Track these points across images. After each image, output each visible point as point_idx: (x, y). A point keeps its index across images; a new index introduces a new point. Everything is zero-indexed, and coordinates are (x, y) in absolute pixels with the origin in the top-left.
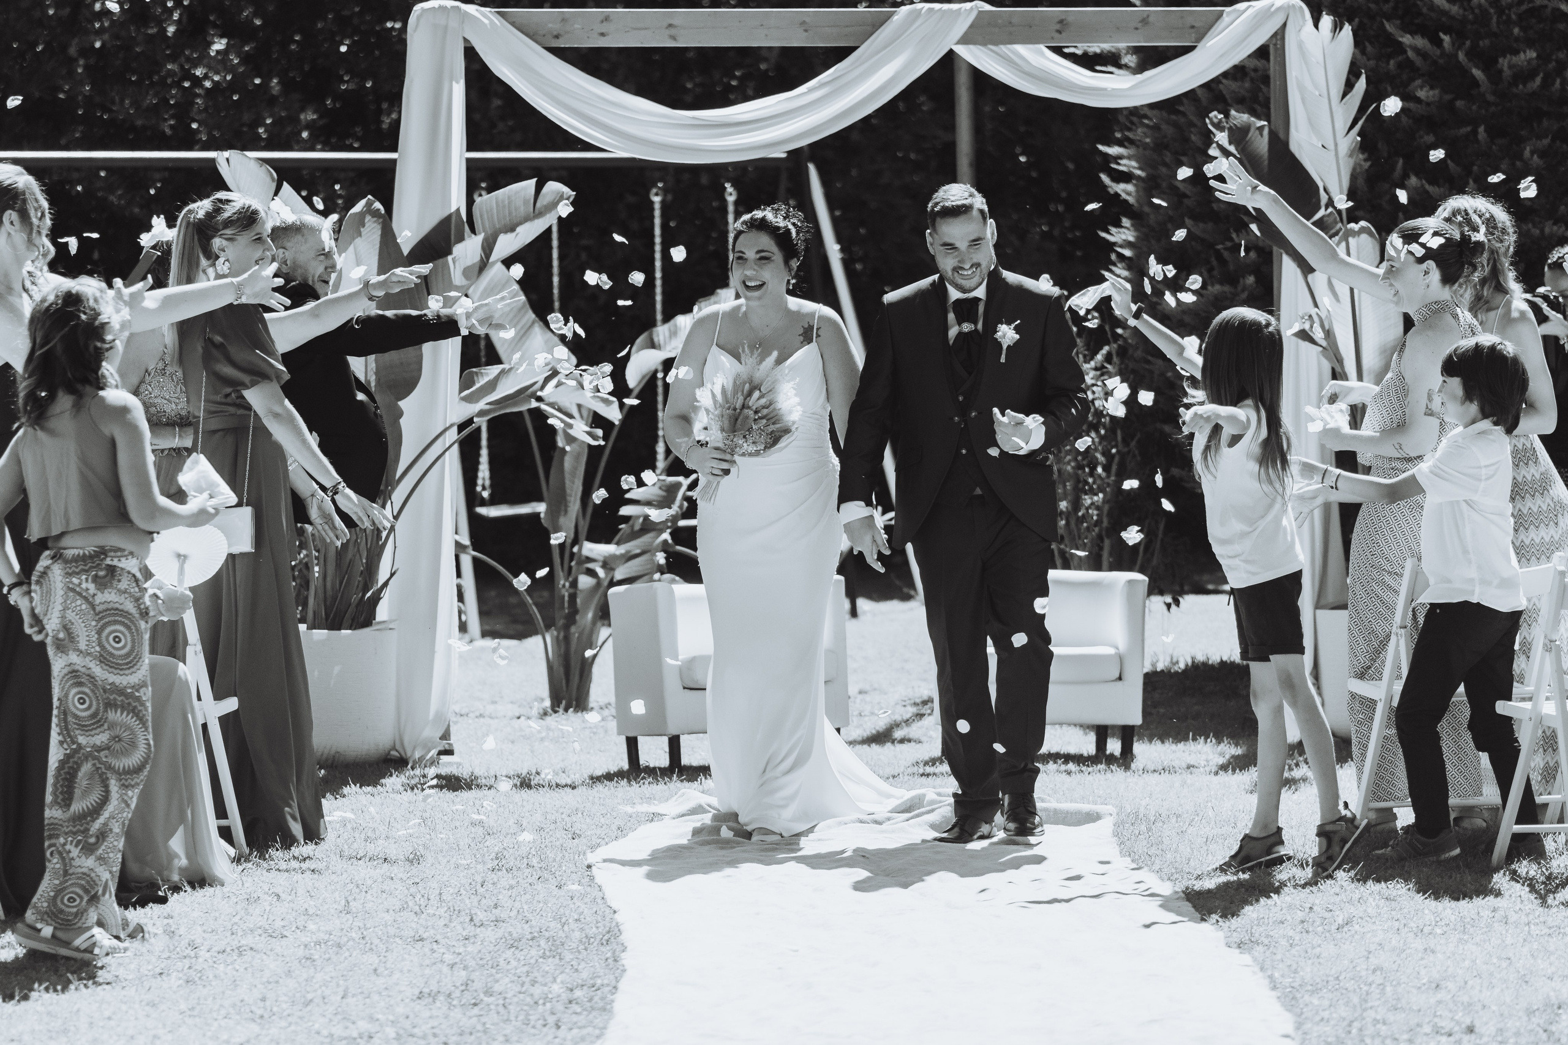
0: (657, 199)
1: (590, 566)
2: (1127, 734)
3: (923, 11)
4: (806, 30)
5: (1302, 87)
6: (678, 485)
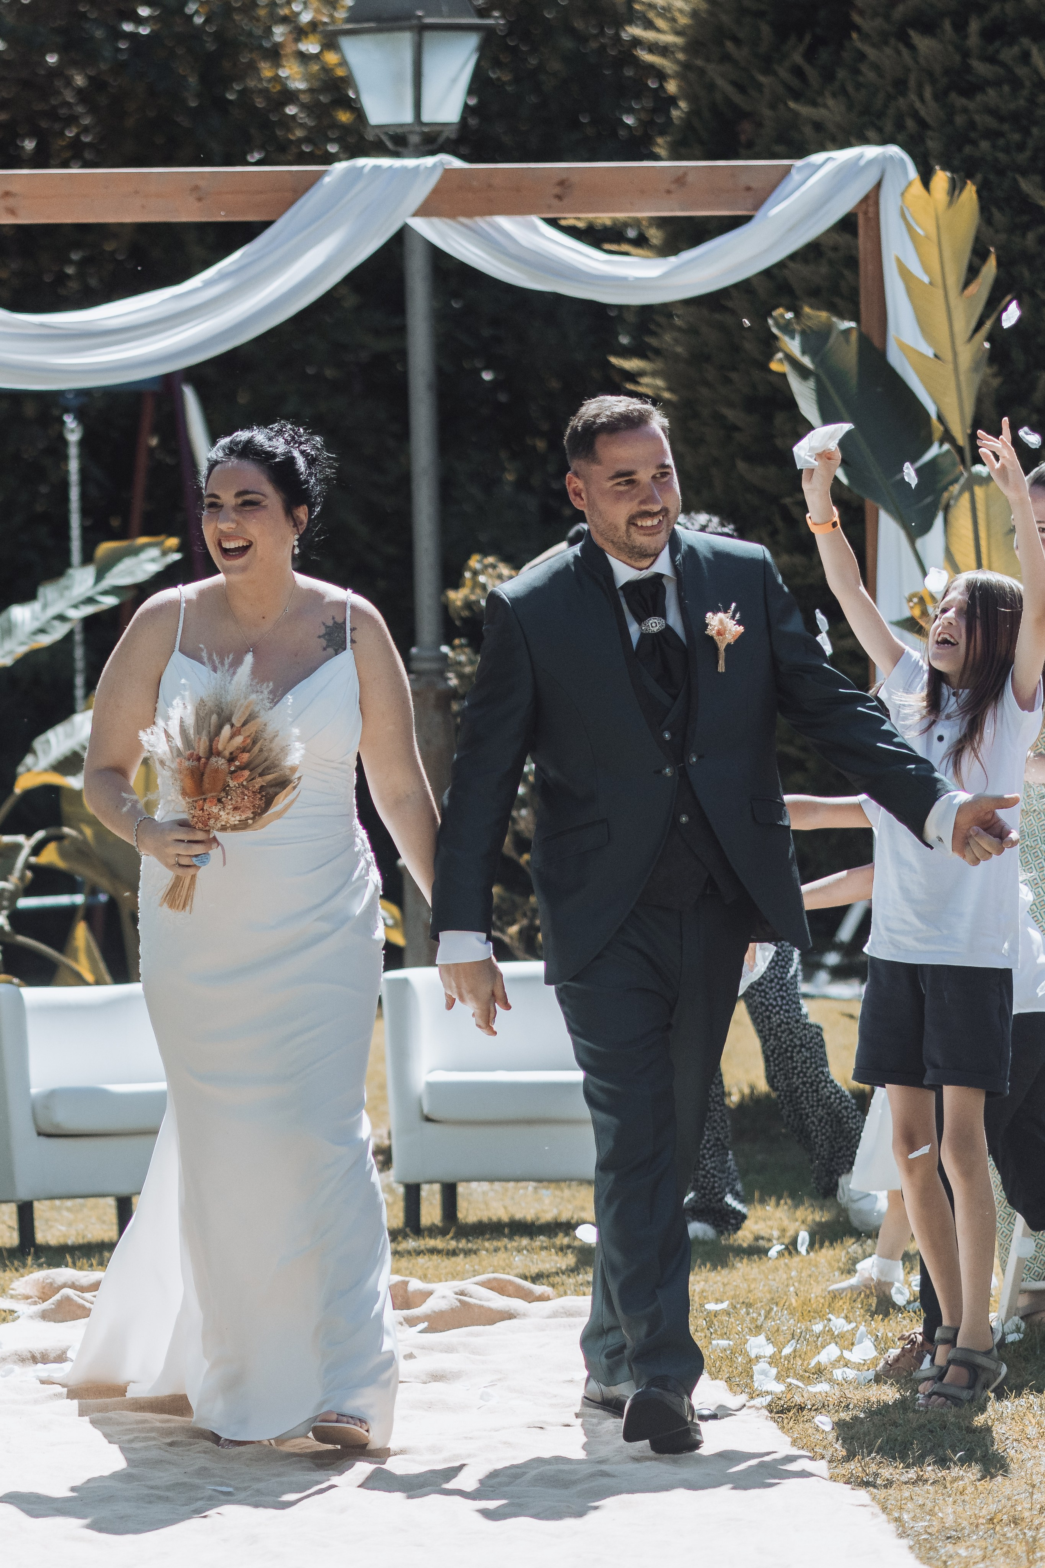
3: (366, 170)
4: (200, 199)
5: (905, 273)
6: (18, 847)
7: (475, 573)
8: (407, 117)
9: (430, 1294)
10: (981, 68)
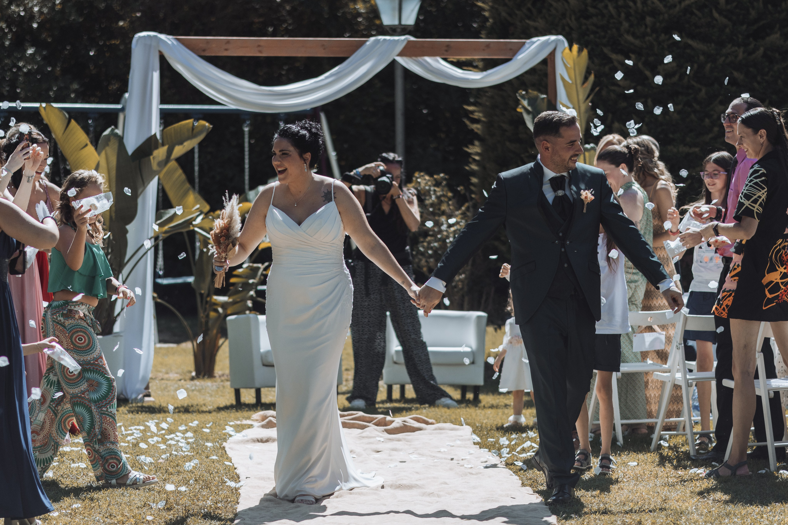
0: (246, 129)
1: (215, 307)
2: (477, 390)
3: (381, 40)
4: (324, 49)
5: (563, 79)
6: (258, 268)
7: (417, 178)
8: (396, 22)
9: (393, 421)
10: (591, 10)
